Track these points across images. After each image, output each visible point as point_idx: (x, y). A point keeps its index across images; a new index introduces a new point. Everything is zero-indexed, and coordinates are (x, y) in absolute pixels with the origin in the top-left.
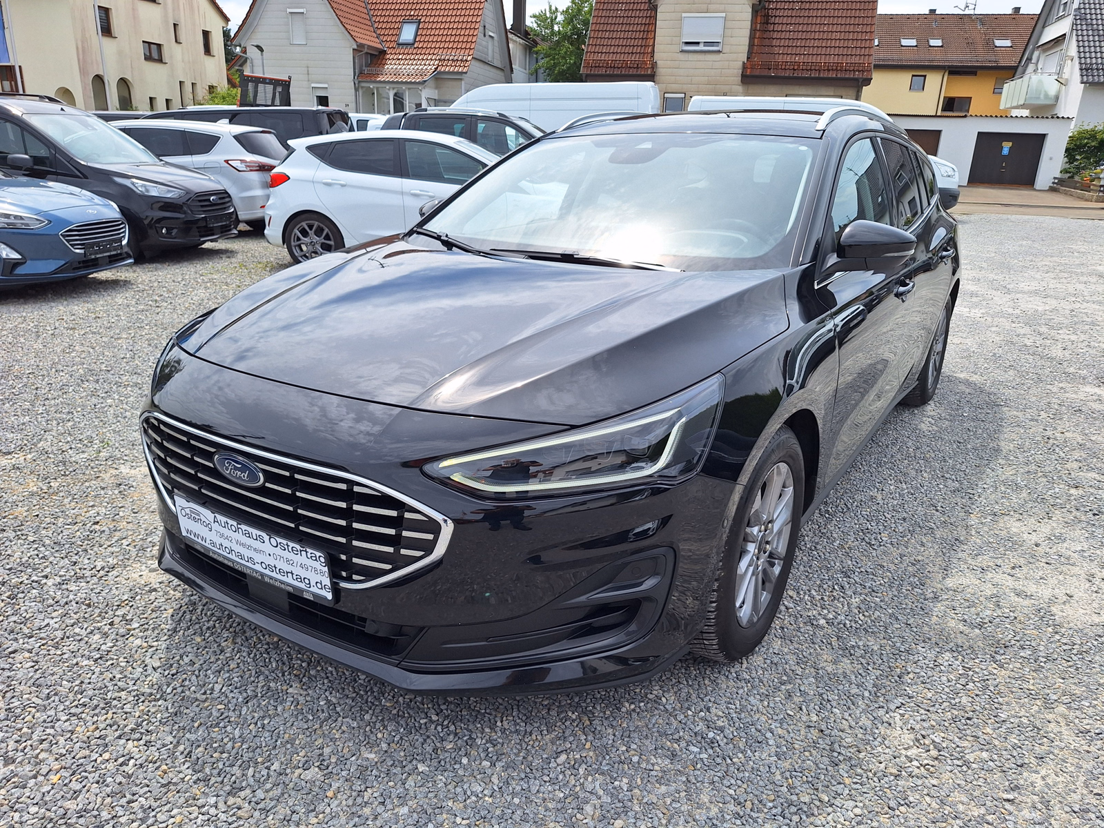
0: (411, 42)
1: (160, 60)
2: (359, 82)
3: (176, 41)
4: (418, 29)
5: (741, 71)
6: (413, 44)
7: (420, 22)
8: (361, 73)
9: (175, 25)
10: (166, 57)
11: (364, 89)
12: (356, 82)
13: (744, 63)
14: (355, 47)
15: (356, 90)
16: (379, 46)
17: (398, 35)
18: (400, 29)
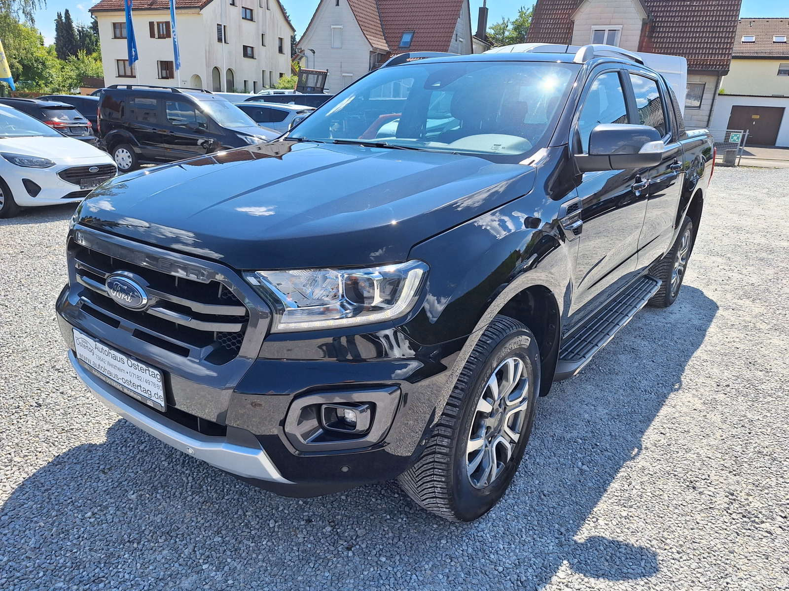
0: (407, 45)
1: (253, 57)
3: (263, 44)
4: (413, 37)
6: (409, 47)
7: (414, 33)
8: (374, 67)
9: (263, 35)
10: (256, 55)
14: (371, 50)
16: (387, 49)
17: (400, 41)
18: (401, 37)
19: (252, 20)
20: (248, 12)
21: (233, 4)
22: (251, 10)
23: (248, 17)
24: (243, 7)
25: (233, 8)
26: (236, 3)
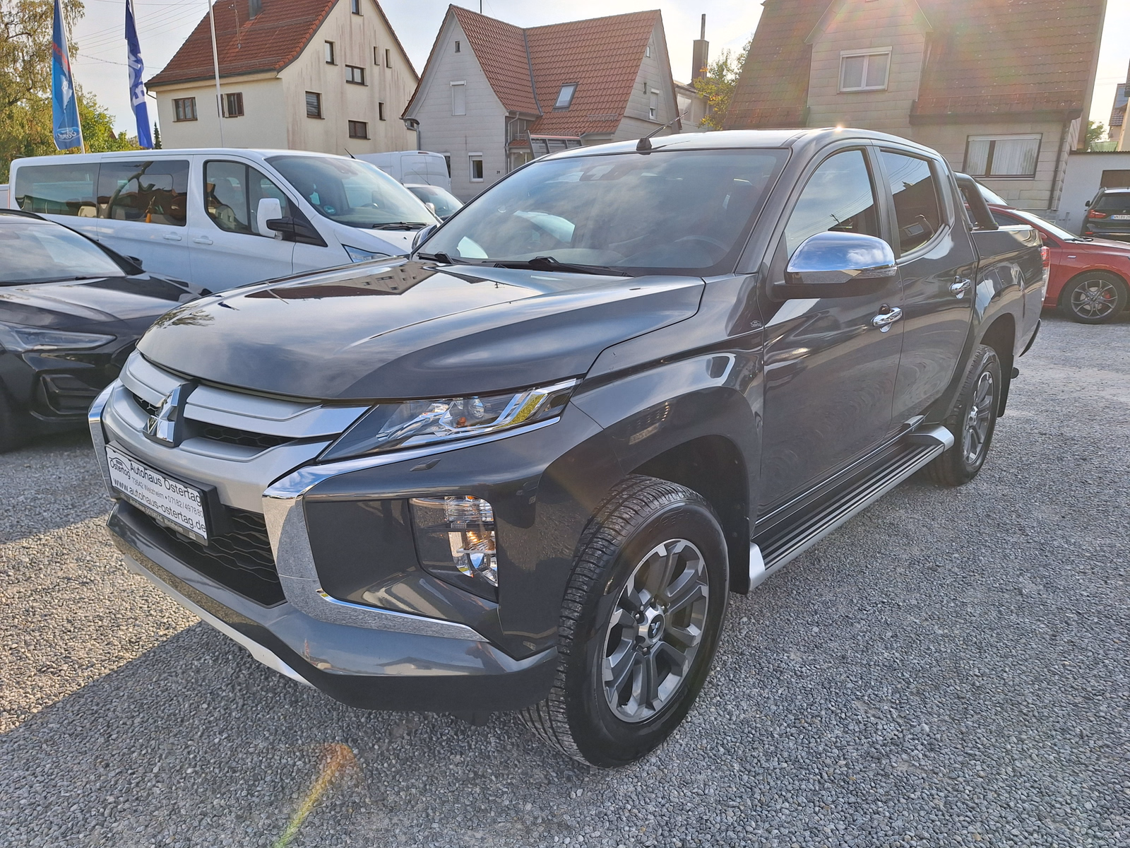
0: (566, 104)
1: (365, 137)
2: (510, 149)
3: (381, 118)
4: (575, 91)
5: (909, 110)
6: (568, 107)
7: (577, 85)
8: (514, 140)
9: (380, 104)
10: (370, 134)
11: (516, 156)
12: (507, 149)
13: (914, 102)
15: (508, 156)
16: (536, 112)
17: (556, 99)
18: (558, 93)
19: (362, 83)
20: (357, 72)
21: (332, 63)
22: (362, 70)
23: (358, 79)
24: (346, 66)
25: (331, 67)
26: (337, 60)
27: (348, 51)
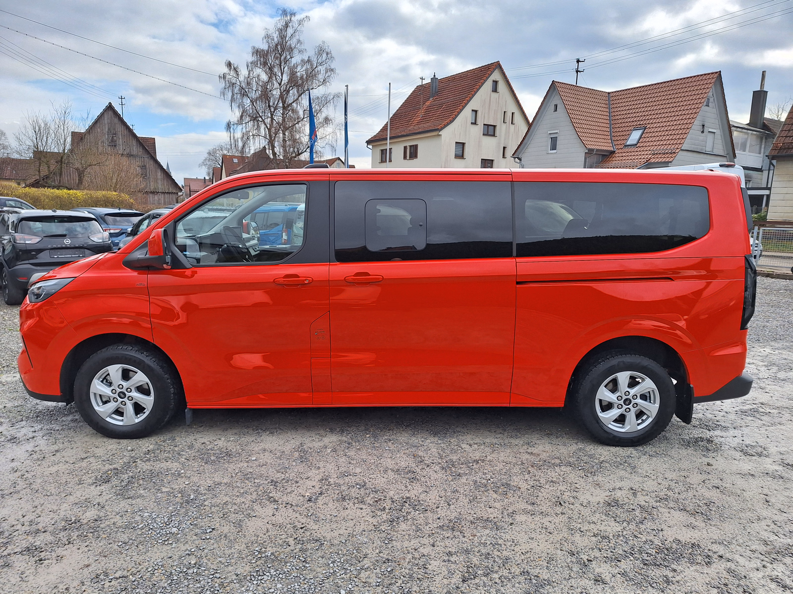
0: (635, 142)
3: (503, 156)
4: (642, 133)
6: (636, 145)
7: (645, 128)
9: (504, 148)
10: (495, 167)
14: (587, 151)
16: (610, 149)
17: (627, 139)
18: (629, 135)
19: (494, 135)
20: (491, 128)
21: (475, 123)
22: (495, 126)
23: (491, 132)
24: (484, 125)
25: (474, 126)
26: (478, 122)
27: (486, 115)
